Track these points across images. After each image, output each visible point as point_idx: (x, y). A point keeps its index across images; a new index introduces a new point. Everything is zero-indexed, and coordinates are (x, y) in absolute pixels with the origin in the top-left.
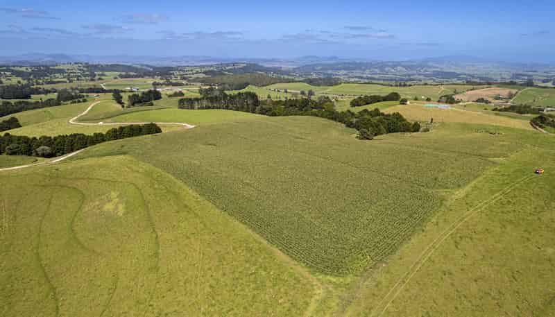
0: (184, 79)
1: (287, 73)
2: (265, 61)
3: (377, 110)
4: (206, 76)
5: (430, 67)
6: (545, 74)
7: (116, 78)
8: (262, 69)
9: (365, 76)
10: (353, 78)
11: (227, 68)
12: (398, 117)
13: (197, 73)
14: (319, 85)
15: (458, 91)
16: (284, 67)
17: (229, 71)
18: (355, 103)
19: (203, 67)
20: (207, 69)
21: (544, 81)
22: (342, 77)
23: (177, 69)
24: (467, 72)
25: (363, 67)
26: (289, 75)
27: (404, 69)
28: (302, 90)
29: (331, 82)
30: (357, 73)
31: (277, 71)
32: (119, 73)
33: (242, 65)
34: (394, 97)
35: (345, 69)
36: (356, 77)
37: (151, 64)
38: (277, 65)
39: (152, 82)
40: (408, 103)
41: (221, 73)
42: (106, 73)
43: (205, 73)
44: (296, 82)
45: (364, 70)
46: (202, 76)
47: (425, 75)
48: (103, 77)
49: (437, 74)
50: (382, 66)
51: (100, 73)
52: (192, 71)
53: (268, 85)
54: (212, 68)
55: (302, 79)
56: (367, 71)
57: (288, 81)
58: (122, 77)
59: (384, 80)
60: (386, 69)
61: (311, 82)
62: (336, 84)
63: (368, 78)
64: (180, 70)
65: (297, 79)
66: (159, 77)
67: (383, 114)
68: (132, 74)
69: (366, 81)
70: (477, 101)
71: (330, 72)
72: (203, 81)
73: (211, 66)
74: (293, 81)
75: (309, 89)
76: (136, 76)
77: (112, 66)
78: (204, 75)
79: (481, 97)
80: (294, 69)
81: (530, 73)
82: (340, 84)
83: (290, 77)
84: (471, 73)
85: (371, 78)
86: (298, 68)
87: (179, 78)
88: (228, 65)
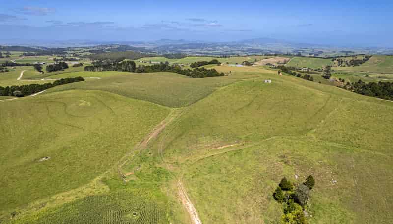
0: (76, 56)
1: (150, 51)
2: (133, 43)
3: (203, 68)
4: (92, 54)
5: (245, 46)
6: (312, 50)
7: (20, 56)
8: (132, 49)
9: (203, 52)
10: (195, 53)
11: (106, 48)
12: (214, 70)
13: (84, 52)
14: (172, 58)
15: (257, 60)
16: (147, 47)
17: (108, 50)
18: (193, 66)
19: (88, 48)
20: (91, 49)
21: (310, 54)
22: (187, 53)
23: (68, 49)
24: (267, 49)
25: (202, 47)
26: (151, 52)
27: (229, 47)
28: (161, 61)
29: (180, 56)
30: (198, 50)
31: (143, 49)
32: (23, 53)
33: (117, 46)
34: (215, 62)
35: (189, 48)
36: (197, 53)
37: (44, 45)
38: (142, 46)
39: (52, 59)
40: (221, 65)
41: (102, 51)
42: (11, 52)
43: (90, 51)
44: (157, 56)
45: (202, 48)
46: (89, 54)
47: (241, 51)
48: (10, 56)
49: (249, 50)
50: (214, 46)
51: (6, 52)
52: (80, 50)
53: (138, 59)
54: (94, 49)
55: (161, 55)
56: (205, 49)
57: (152, 56)
58: (25, 55)
59: (216, 55)
60: (217, 47)
61: (166, 56)
62: (183, 57)
63: (204, 54)
64: (71, 50)
65: (157, 55)
66: (56, 55)
67: (206, 70)
68: (34, 53)
69: (203, 55)
70: (266, 65)
71: (180, 50)
72: (90, 57)
73: (94, 47)
74: (155, 56)
75: (165, 60)
76: (37, 55)
77: (13, 47)
78: (90, 53)
79: (268, 63)
80: (154, 48)
81: (303, 49)
82: (186, 57)
83: (153, 54)
84: (270, 49)
85: (207, 54)
86: (157, 48)
87: (72, 56)
88: (106, 46)
